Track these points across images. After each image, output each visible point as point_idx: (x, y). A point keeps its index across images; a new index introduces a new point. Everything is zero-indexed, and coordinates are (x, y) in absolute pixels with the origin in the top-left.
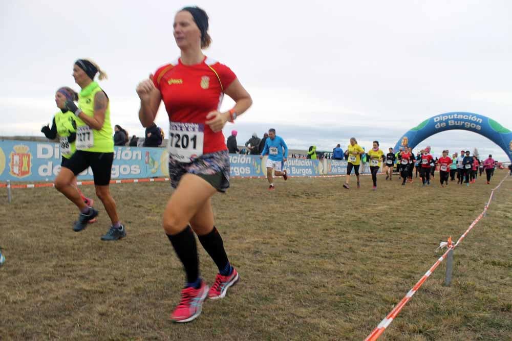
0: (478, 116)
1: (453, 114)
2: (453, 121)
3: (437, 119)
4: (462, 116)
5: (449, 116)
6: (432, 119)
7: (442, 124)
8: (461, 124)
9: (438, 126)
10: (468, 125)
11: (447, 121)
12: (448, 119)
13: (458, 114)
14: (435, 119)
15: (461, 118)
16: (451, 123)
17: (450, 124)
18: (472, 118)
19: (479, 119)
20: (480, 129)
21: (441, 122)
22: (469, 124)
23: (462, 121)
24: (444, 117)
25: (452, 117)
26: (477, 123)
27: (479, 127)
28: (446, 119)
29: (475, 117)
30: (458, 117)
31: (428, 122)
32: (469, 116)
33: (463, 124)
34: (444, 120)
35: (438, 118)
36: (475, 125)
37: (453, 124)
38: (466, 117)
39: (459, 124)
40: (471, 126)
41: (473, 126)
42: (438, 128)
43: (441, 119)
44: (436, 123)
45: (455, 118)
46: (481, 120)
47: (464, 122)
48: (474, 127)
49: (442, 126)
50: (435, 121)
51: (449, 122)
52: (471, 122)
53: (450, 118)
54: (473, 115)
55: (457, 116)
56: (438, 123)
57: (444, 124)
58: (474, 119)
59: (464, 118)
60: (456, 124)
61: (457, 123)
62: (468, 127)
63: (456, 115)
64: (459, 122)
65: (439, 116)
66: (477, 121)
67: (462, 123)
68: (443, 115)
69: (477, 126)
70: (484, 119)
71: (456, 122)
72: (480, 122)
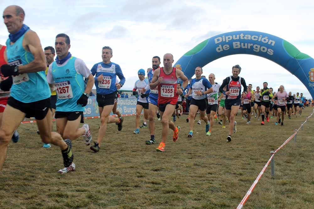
0: (270, 37)
1: (239, 33)
2: (239, 43)
3: (218, 40)
4: (250, 36)
5: (234, 36)
6: (212, 39)
7: (224, 46)
8: (249, 48)
9: (219, 49)
10: (257, 48)
11: (230, 43)
12: (233, 40)
13: (245, 33)
14: (216, 40)
15: (249, 39)
16: (236, 45)
17: (235, 47)
18: (263, 41)
19: (271, 41)
20: (272, 54)
21: (223, 43)
22: (259, 46)
23: (251, 44)
24: (227, 37)
25: (238, 38)
26: (268, 46)
27: (270, 52)
28: (231, 39)
29: (266, 38)
30: (245, 38)
31: (207, 43)
32: (259, 38)
33: (252, 47)
34: (227, 41)
35: (220, 38)
36: (266, 49)
37: (239, 47)
38: (255, 38)
39: (246, 47)
40: (262, 50)
41: (264, 49)
42: (220, 51)
43: (224, 40)
44: (217, 45)
45: (242, 38)
46: (274, 42)
47: (252, 45)
48: (265, 51)
49: (225, 49)
50: (216, 42)
51: (234, 43)
52: (261, 44)
53: (234, 38)
54: (264, 35)
55: (243, 37)
56: (220, 46)
57: (228, 46)
58: (265, 40)
59: (253, 39)
60: (243, 47)
61: (244, 45)
62: (258, 51)
63: (242, 35)
64: (246, 44)
65: (221, 36)
66: (269, 43)
67: (250, 45)
68: (226, 35)
69: (269, 50)
70: (278, 41)
71: (242, 44)
72: (273, 45)
